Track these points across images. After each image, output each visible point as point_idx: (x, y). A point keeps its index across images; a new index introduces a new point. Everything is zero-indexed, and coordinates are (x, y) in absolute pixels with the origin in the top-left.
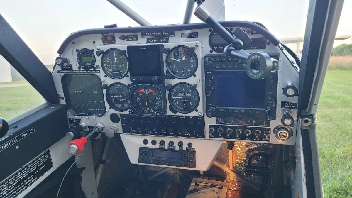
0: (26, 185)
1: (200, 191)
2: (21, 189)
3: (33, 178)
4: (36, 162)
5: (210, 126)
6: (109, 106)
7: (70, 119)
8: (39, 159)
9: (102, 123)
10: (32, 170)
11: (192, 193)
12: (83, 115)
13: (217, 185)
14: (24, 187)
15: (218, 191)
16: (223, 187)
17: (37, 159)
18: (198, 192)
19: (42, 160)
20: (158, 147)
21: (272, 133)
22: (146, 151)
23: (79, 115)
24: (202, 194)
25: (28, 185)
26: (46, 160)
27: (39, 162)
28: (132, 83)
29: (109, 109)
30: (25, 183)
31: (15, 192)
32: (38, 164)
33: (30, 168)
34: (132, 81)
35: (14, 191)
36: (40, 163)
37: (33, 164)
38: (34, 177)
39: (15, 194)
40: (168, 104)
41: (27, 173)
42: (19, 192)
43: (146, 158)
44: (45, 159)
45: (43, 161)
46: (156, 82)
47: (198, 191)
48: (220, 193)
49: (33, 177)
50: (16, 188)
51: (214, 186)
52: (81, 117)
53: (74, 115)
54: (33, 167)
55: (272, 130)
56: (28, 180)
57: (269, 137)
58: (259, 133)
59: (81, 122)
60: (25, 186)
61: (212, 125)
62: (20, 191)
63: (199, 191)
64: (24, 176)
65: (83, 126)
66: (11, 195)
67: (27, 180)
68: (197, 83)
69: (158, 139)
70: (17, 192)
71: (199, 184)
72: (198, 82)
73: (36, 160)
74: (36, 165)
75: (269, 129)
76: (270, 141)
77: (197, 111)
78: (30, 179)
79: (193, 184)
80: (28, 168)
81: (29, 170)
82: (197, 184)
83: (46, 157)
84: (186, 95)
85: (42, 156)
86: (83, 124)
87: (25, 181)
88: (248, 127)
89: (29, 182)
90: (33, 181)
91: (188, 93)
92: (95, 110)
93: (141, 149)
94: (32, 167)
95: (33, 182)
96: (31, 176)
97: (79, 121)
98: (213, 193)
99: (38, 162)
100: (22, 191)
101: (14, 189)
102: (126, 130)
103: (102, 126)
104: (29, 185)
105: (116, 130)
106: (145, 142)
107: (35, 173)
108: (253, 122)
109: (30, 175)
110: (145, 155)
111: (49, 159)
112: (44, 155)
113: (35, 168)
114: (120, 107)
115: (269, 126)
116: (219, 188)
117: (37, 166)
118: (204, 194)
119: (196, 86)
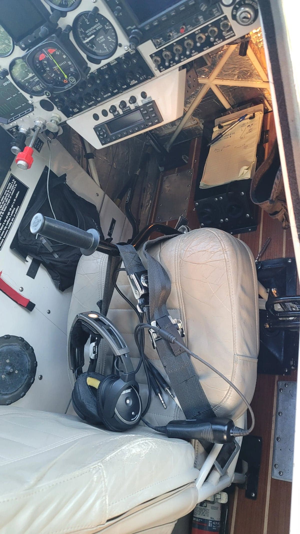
0: (13, 217)
1: (226, 134)
2: (10, 222)
3: (14, 209)
4: (7, 192)
5: (151, 56)
6: (29, 95)
7: (8, 130)
8: (8, 188)
9: (40, 119)
10: (7, 202)
11: (216, 141)
12: (17, 118)
13: (246, 115)
14: (11, 220)
15: (250, 122)
16: (256, 113)
17: (6, 189)
18: (224, 136)
19: (12, 187)
20: (113, 117)
21: (232, 22)
22: (101, 129)
23: (12, 121)
24: (229, 136)
25: (14, 216)
26: (16, 185)
27: (10, 191)
28: (27, 52)
29: (31, 99)
30: (10, 215)
31: (6, 227)
32: (10, 193)
33: (4, 201)
34: (23, 49)
35: (4, 227)
36: (12, 192)
37: (5, 196)
38: (15, 206)
39: (7, 229)
40: (84, 56)
41: (5, 207)
42: (10, 226)
43: (106, 136)
44: (14, 185)
45: (14, 188)
46: (46, 36)
47: (222, 136)
48: (252, 125)
49: (13, 207)
50: (4, 224)
51: (243, 118)
52: (15, 122)
53: (8, 123)
54: (7, 198)
55: (230, 17)
56: (11, 212)
57: (231, 29)
58: (215, 31)
59: (20, 128)
60: (11, 218)
61: (153, 54)
62: (10, 224)
63: (224, 134)
64: (4, 211)
65: (25, 133)
66: (4, 231)
67: (9, 212)
68: (95, 5)
69: (107, 106)
70: (8, 227)
71: (224, 124)
72: (94, 2)
73: (5, 191)
74: (8, 195)
75: (225, 18)
76: (234, 35)
77: (120, 45)
78: (12, 210)
79: (216, 129)
80: (2, 202)
81: (5, 202)
82: (220, 127)
83: (14, 183)
84: (95, 29)
85: (9, 183)
86: (23, 130)
87: (9, 214)
88: (198, 30)
89: (14, 213)
90: (16, 211)
91: (97, 25)
92: (22, 106)
93: (96, 129)
94: (5, 199)
95: (18, 211)
96: (12, 207)
97: (17, 127)
98: (243, 128)
99: (8, 191)
100: (12, 224)
101: (3, 226)
102: (69, 114)
103: (42, 122)
104: (16, 216)
105: (57, 120)
106: (96, 117)
107: (14, 203)
108: (199, 20)
109: (9, 206)
110: (104, 134)
111: (18, 182)
112: (10, 181)
113: (9, 198)
114: (40, 90)
115: (222, 13)
116: (251, 118)
117: (10, 195)
118: (231, 135)
119: (96, 9)
